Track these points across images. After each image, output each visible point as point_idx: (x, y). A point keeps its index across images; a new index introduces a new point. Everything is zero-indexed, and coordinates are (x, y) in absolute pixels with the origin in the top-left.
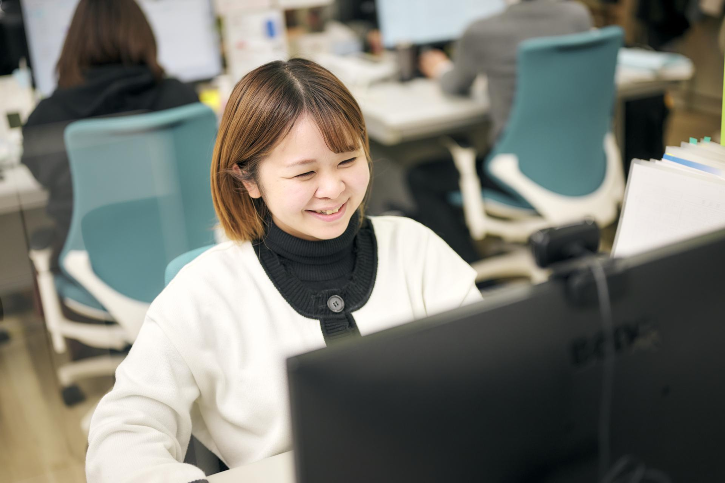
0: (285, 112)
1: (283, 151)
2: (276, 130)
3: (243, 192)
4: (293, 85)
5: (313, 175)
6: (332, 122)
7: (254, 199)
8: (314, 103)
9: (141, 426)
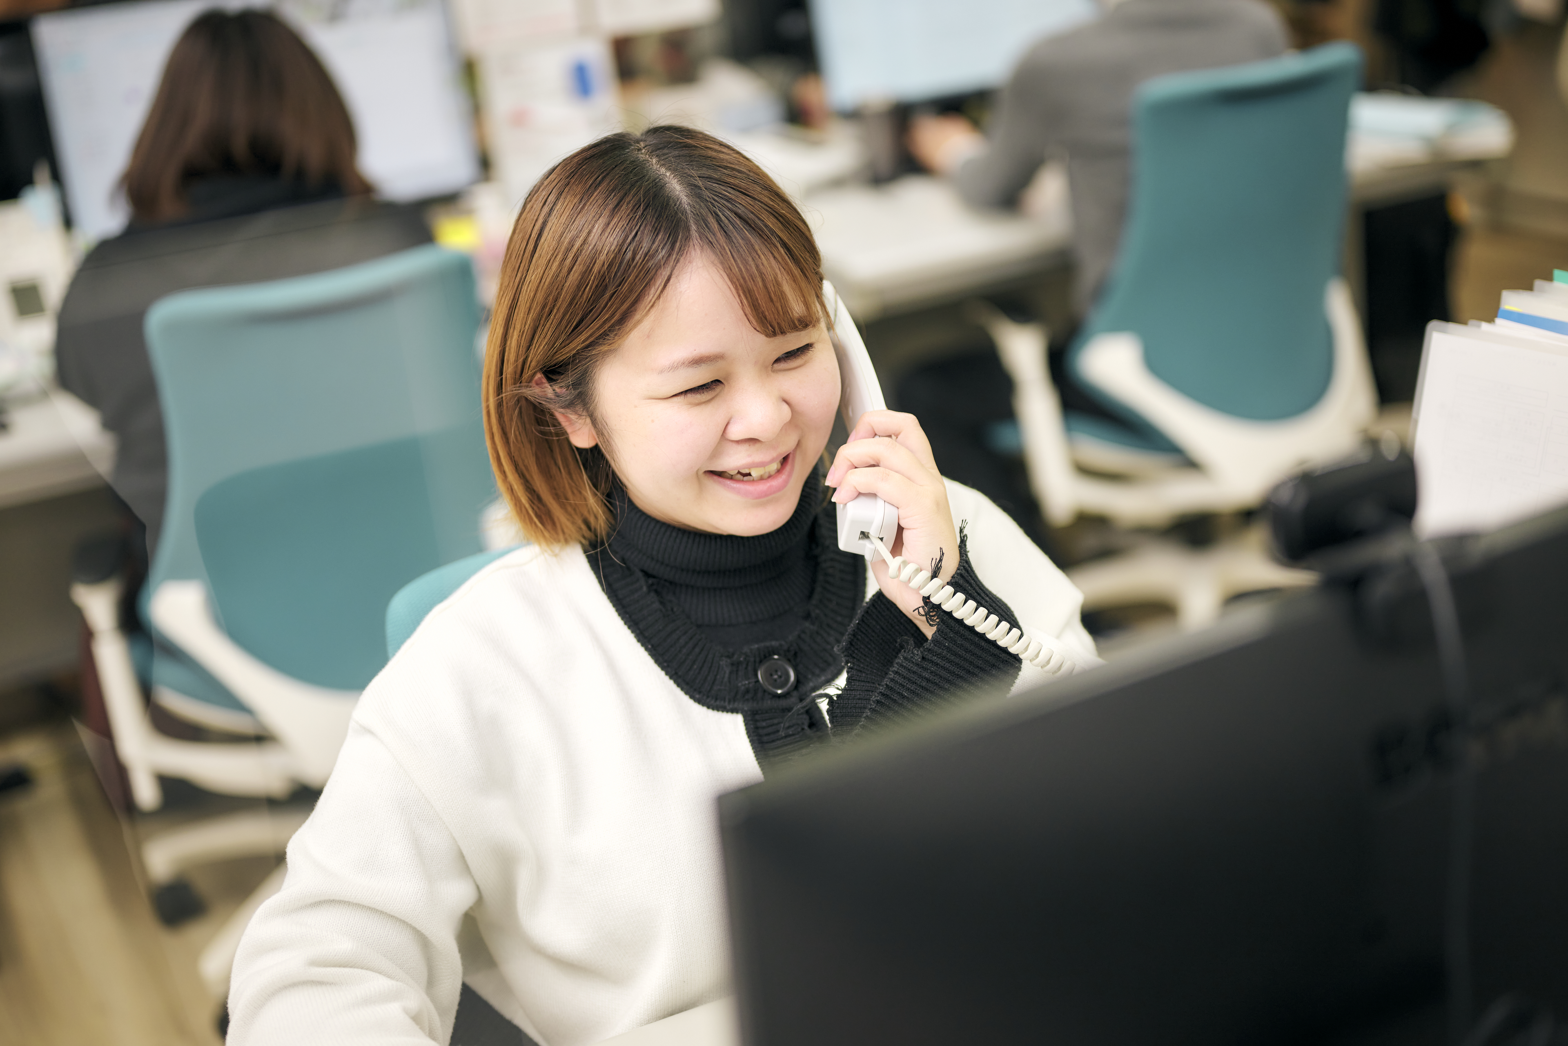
0: (650, 248)
1: (648, 337)
2: (631, 290)
3: (557, 435)
4: (663, 187)
5: (718, 389)
6: (757, 266)
7: (580, 450)
8: (715, 225)
9: (347, 970)
